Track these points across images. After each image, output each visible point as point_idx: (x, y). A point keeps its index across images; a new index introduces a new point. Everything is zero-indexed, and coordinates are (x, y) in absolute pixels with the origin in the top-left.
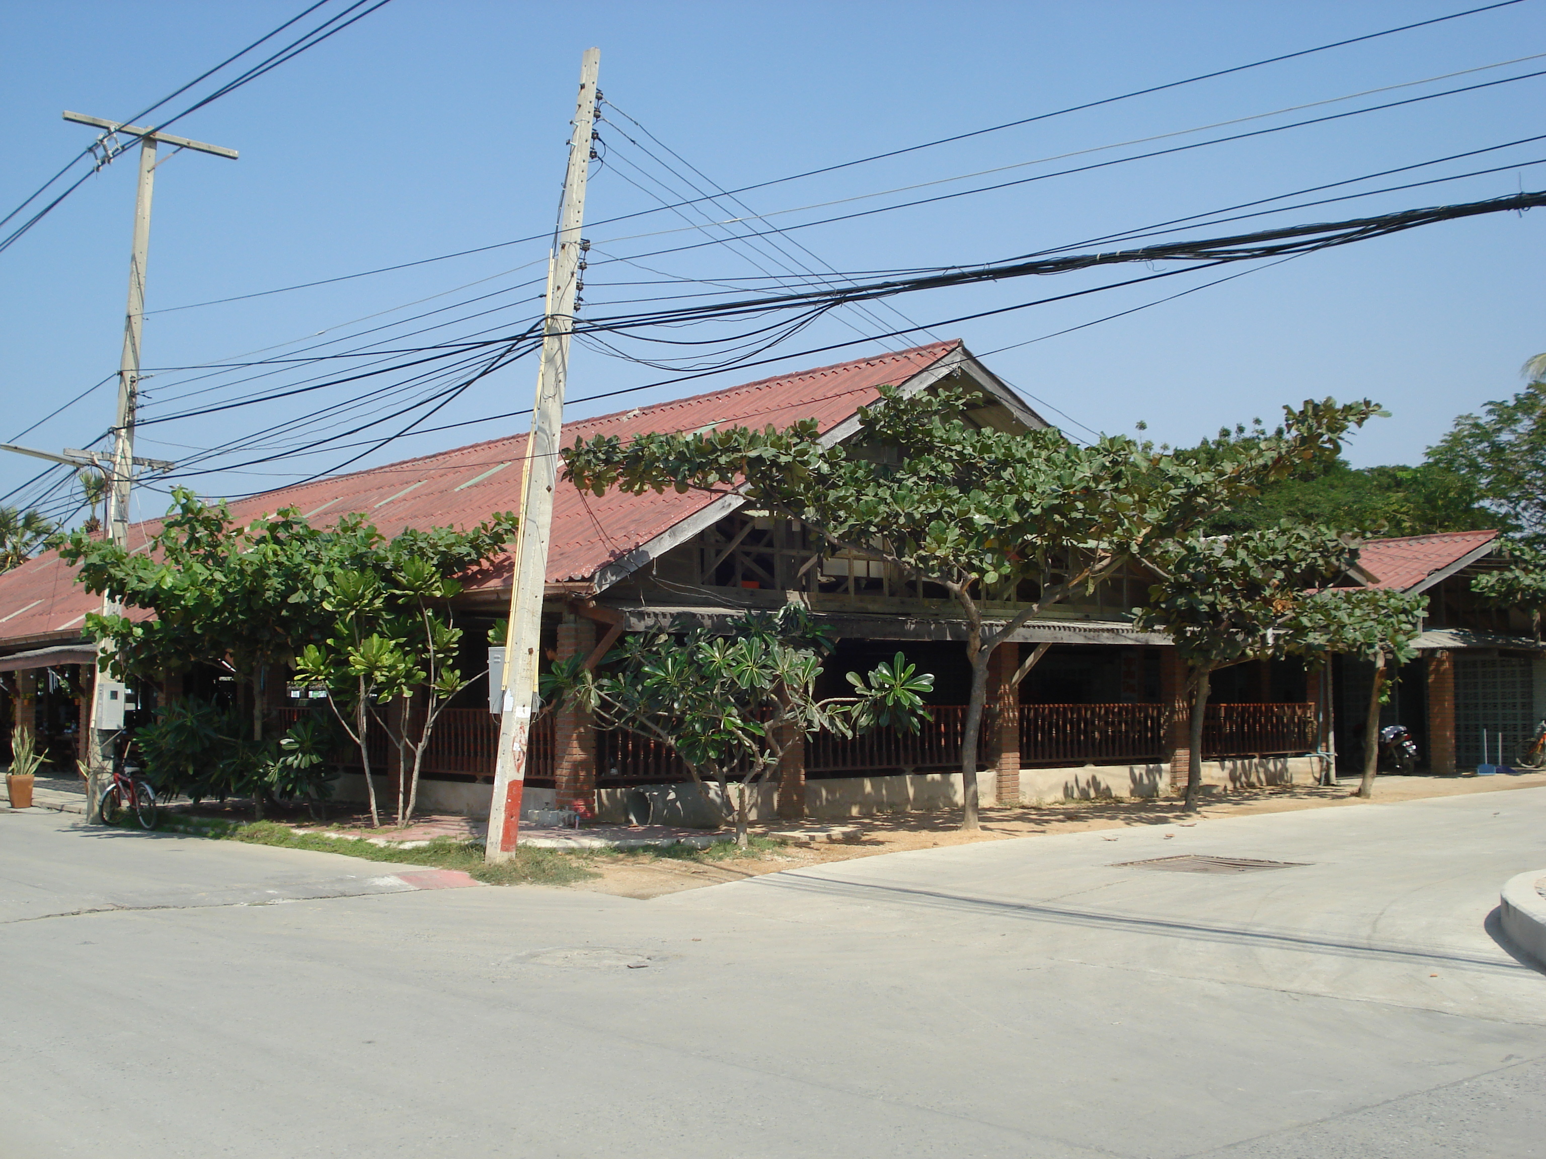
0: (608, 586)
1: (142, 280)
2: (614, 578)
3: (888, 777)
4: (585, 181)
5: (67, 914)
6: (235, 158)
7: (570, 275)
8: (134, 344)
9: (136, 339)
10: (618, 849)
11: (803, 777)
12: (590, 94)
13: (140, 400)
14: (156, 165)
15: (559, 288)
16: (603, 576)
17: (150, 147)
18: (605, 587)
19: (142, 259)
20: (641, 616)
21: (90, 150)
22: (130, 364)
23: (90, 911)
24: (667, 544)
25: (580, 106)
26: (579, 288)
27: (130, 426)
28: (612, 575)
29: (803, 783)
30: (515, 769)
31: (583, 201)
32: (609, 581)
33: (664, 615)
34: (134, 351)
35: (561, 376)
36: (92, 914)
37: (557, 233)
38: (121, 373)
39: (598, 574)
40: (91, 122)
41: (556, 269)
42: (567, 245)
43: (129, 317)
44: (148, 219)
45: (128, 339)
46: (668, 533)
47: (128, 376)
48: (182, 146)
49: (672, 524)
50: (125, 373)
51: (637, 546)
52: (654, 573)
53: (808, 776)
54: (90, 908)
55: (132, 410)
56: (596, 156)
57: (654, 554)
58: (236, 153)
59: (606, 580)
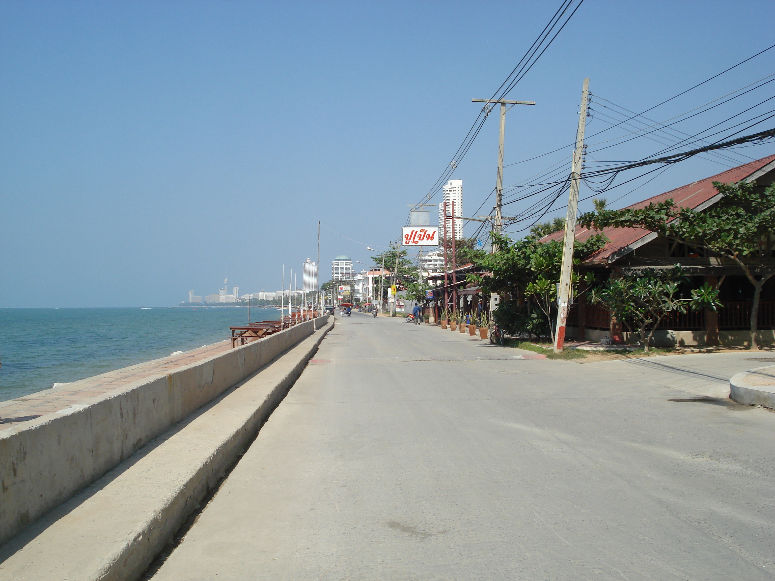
0: (615, 260)
1: (502, 154)
2: (618, 258)
3: (763, 331)
4: (584, 125)
5: (418, 361)
6: (535, 105)
7: (579, 158)
8: (500, 177)
9: (501, 175)
10: (607, 351)
11: (717, 329)
12: (586, 94)
13: (503, 197)
14: (505, 112)
15: (575, 163)
16: (613, 257)
17: (503, 106)
18: (613, 261)
19: (502, 147)
20: (629, 270)
21: (483, 110)
22: (499, 184)
23: (424, 360)
24: (640, 244)
25: (582, 99)
26: (584, 161)
27: (500, 206)
28: (617, 257)
29: (717, 332)
30: (562, 323)
31: (584, 132)
32: (615, 259)
33: (639, 270)
34: (500, 180)
35: (577, 193)
36: (425, 361)
37: (576, 143)
38: (496, 188)
39: (611, 256)
40: (481, 101)
41: (575, 156)
42: (578, 148)
43: (498, 168)
44: (503, 132)
45: (498, 176)
46: (640, 240)
47: (498, 188)
48: (515, 104)
49: (642, 237)
50: (497, 188)
51: (628, 246)
52: (634, 255)
53: (720, 329)
54: (425, 360)
55: (500, 201)
56: (589, 115)
57: (634, 248)
58: (534, 103)
59: (614, 258)
